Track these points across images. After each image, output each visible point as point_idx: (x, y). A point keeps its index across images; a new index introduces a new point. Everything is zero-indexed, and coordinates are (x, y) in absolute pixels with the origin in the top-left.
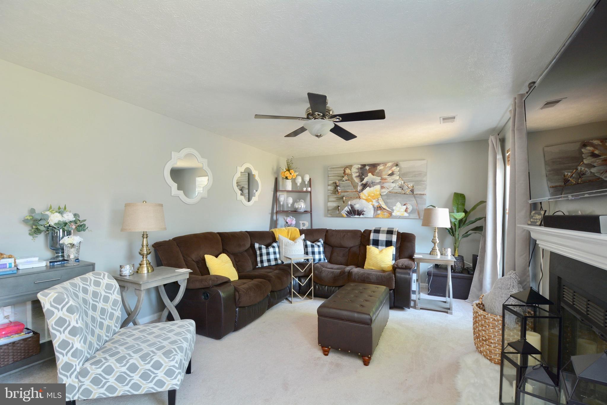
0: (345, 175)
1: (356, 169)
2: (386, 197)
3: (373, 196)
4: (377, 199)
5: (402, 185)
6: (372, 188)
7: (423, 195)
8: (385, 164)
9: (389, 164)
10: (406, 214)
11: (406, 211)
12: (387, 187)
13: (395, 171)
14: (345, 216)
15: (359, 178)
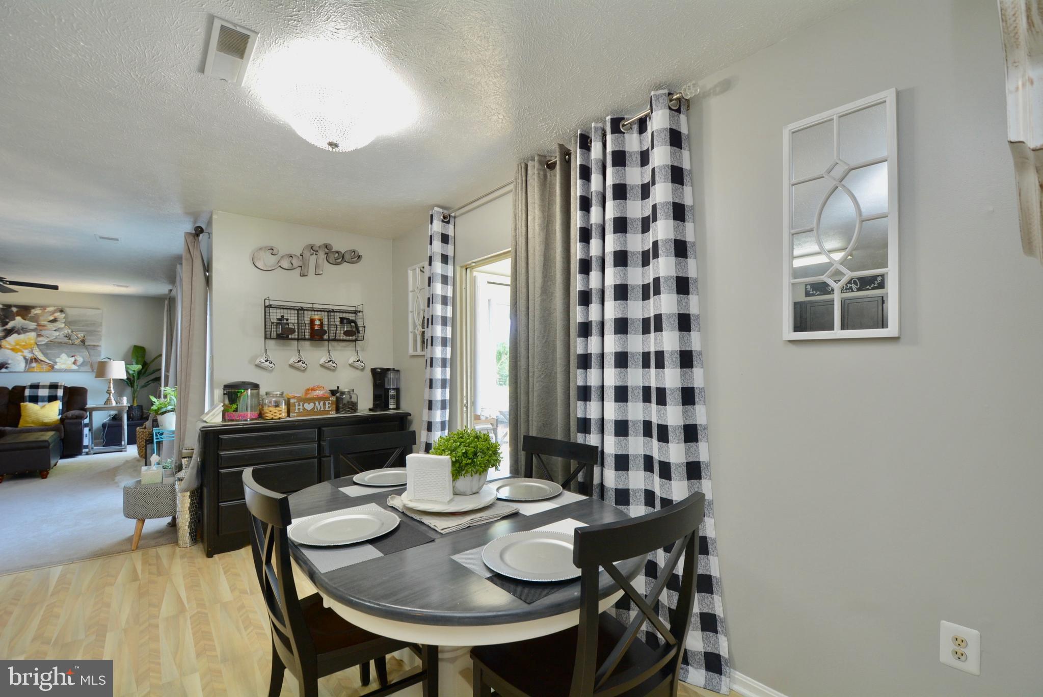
2: (44, 347)
3: (24, 345)
4: (30, 350)
5: (68, 334)
6: (22, 336)
7: (98, 346)
8: (43, 307)
9: (50, 309)
10: (74, 367)
11: (74, 363)
12: (47, 335)
13: (59, 317)
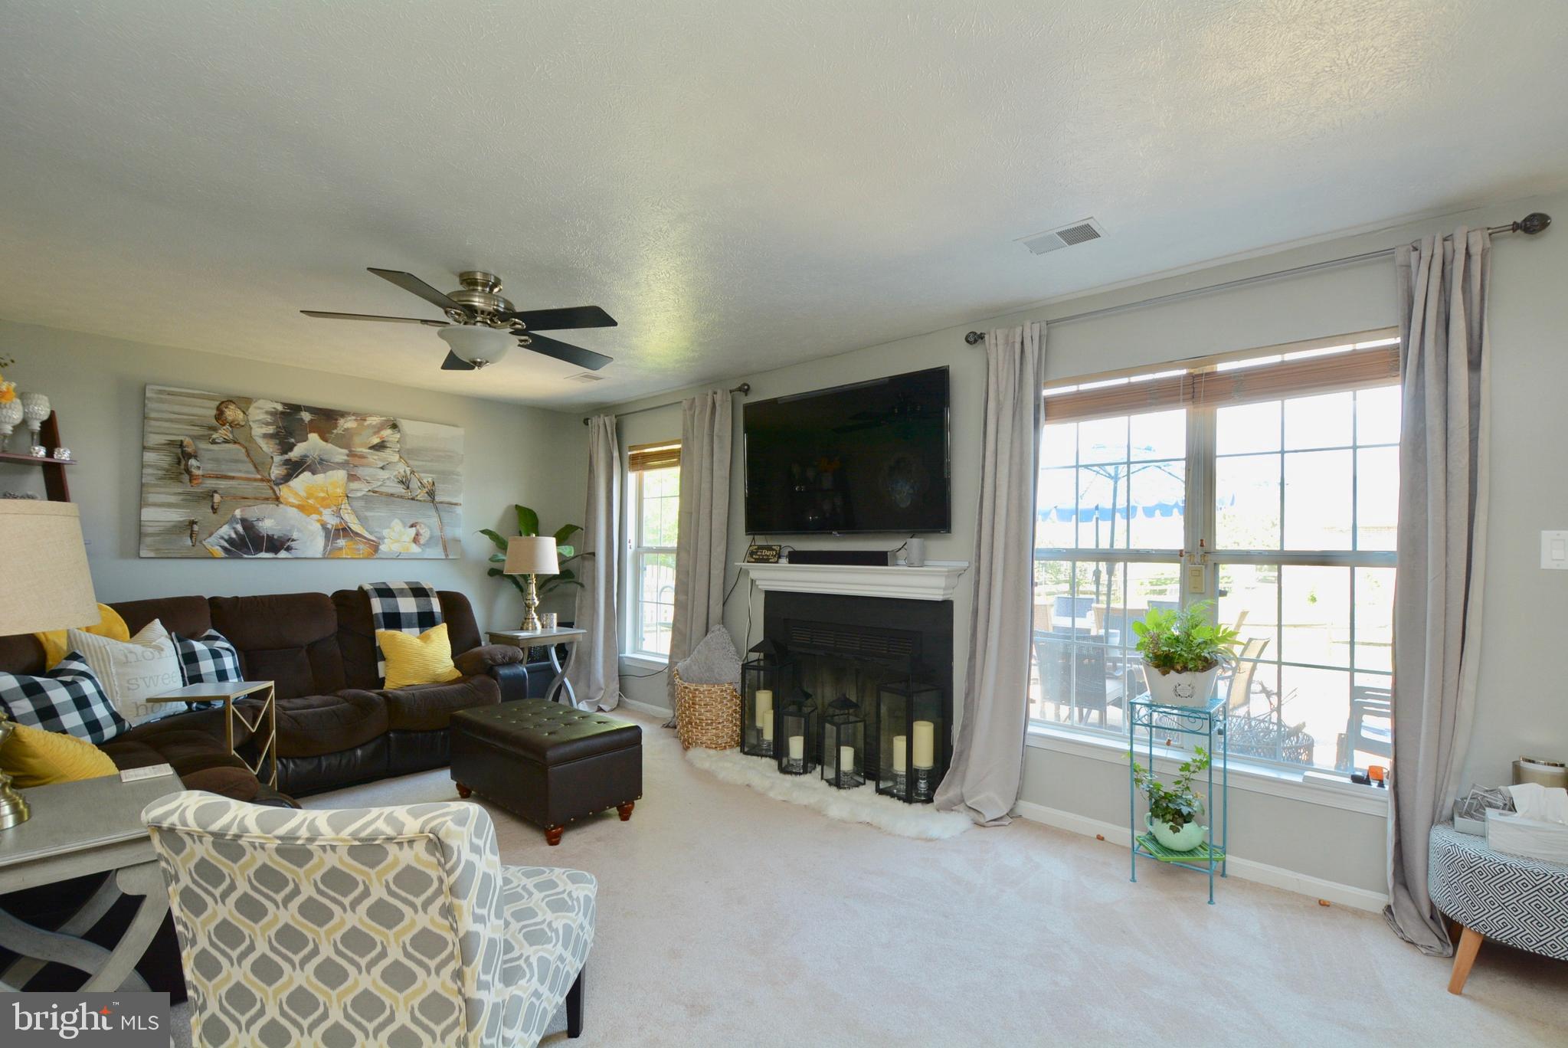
0: (224, 425)
1: (267, 413)
2: (361, 503)
3: (324, 499)
4: (335, 508)
5: (406, 476)
6: (320, 477)
7: (456, 504)
8: (361, 417)
9: (373, 421)
10: (415, 549)
11: (415, 540)
12: (367, 478)
13: (390, 439)
14: (221, 553)
15: (277, 441)
